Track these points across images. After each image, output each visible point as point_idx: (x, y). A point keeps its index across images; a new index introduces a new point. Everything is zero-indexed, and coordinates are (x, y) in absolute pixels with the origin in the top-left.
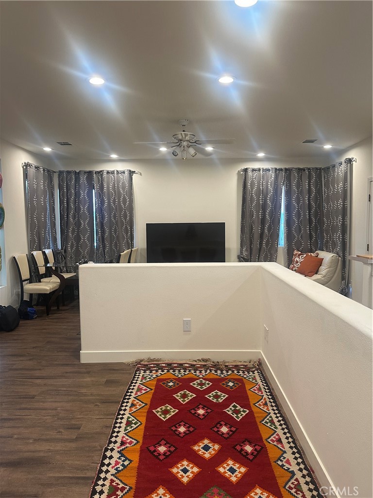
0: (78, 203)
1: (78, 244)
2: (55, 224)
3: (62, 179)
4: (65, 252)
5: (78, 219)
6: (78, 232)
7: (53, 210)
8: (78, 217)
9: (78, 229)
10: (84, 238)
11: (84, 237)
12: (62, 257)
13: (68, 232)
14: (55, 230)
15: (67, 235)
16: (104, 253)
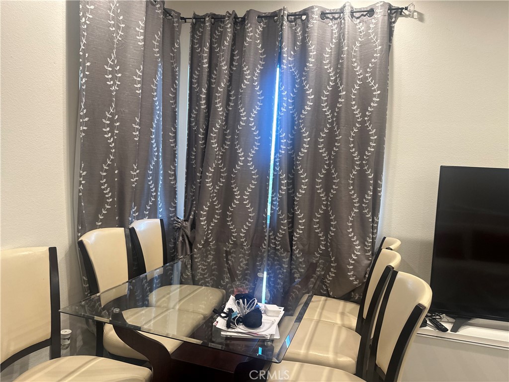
0: (236, 102)
1: (225, 209)
2: (174, 155)
3: (201, 37)
4: (194, 226)
5: (232, 146)
6: (229, 178)
7: (171, 117)
8: (232, 140)
9: (230, 171)
10: (243, 197)
11: (242, 194)
12: (184, 240)
13: (203, 177)
14: (175, 171)
15: (202, 186)
16: (291, 240)
